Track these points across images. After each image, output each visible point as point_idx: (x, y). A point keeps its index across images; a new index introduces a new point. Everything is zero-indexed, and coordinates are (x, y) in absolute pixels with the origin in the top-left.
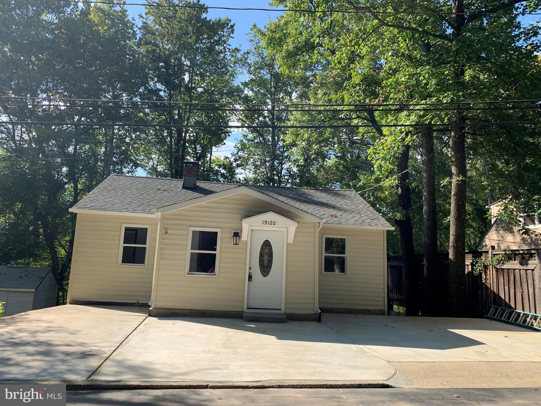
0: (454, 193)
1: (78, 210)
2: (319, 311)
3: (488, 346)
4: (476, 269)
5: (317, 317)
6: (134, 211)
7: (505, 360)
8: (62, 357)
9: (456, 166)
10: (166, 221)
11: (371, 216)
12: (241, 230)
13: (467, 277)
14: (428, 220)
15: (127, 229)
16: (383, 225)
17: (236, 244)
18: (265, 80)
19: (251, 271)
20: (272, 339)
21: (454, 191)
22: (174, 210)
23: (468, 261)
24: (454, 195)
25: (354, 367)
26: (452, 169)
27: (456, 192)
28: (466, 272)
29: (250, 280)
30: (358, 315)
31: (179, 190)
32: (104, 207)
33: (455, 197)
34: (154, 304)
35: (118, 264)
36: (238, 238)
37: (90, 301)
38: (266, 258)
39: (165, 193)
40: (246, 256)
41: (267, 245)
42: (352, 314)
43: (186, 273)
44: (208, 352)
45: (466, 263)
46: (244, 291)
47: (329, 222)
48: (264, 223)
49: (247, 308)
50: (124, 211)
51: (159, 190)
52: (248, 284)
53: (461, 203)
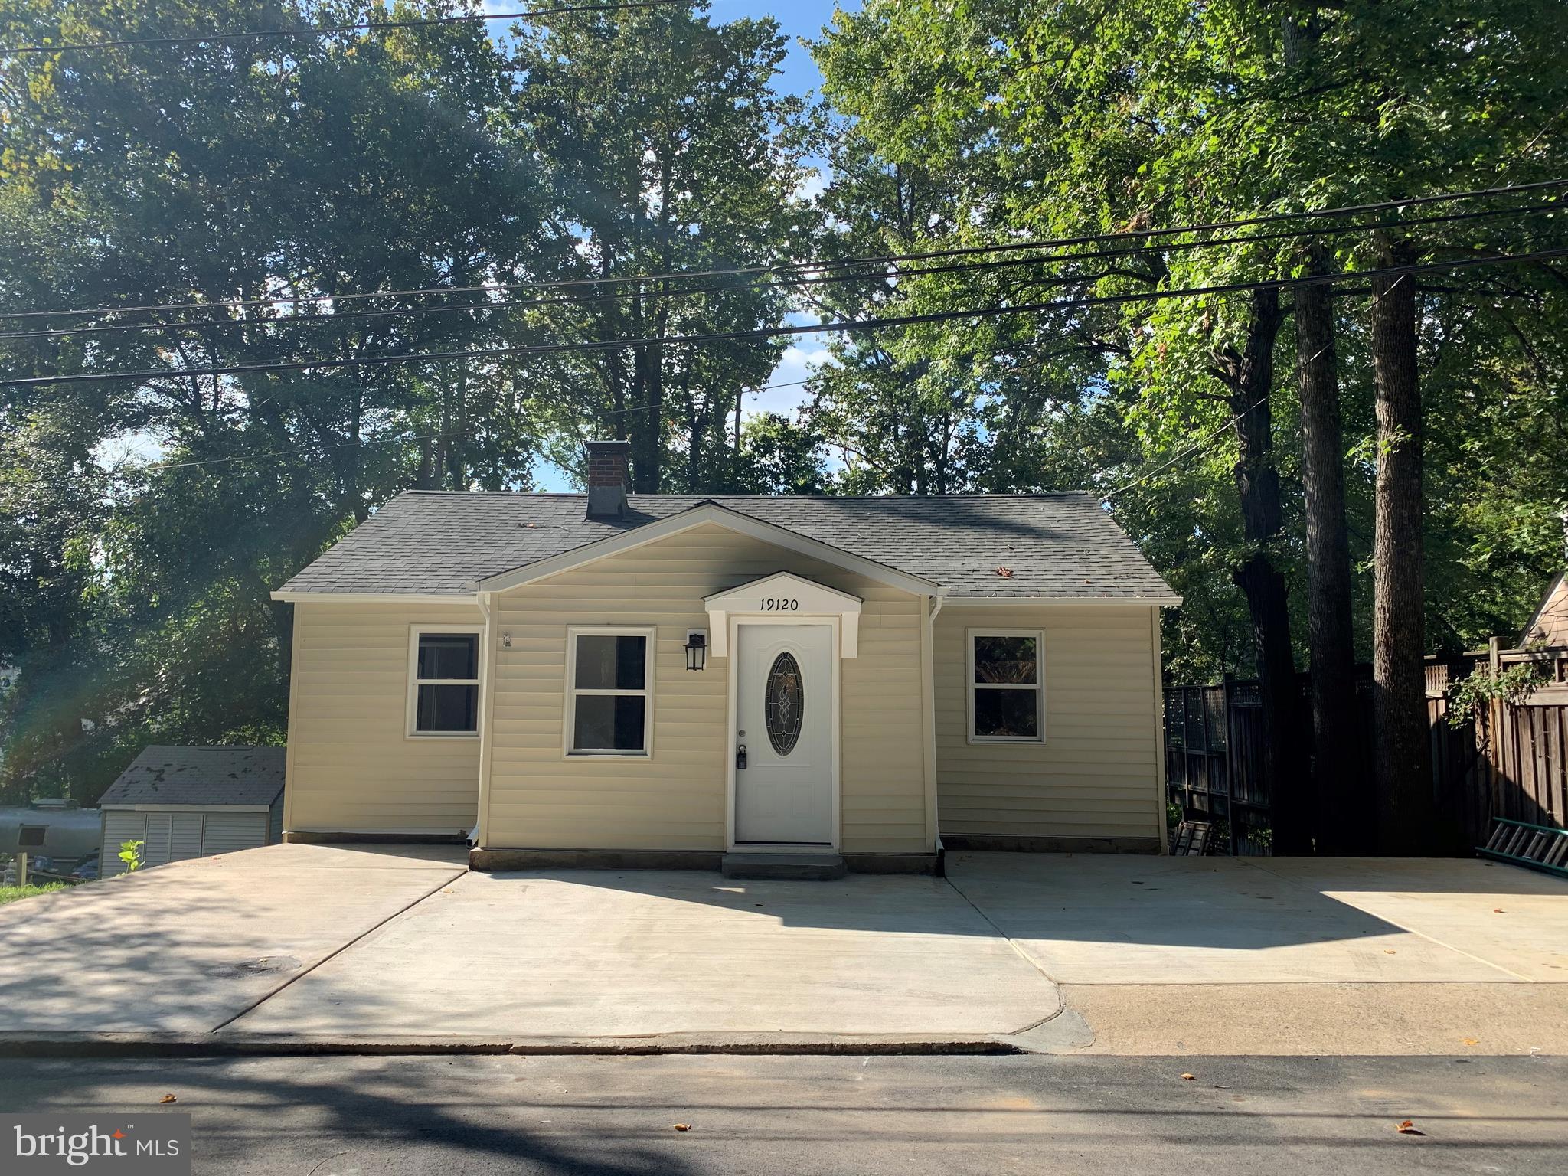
0: (1383, 483)
1: (294, 594)
2: (940, 846)
3: (1417, 937)
4: (1456, 710)
5: (932, 862)
6: (441, 589)
7: (1439, 977)
8: (185, 973)
9: (1387, 399)
10: (506, 614)
11: (1119, 566)
12: (708, 629)
13: (1434, 735)
14: (1321, 569)
15: (424, 639)
16: (1148, 593)
17: (694, 668)
18: (881, 180)
19: (743, 740)
20: (771, 923)
21: (1383, 476)
22: (526, 583)
23: (1436, 687)
24: (1384, 488)
25: (944, 1000)
26: (1377, 410)
27: (1388, 480)
28: (1432, 721)
29: (742, 764)
30: (1074, 856)
31: (577, 523)
32: (364, 583)
33: (1386, 494)
34: (481, 837)
35: (408, 732)
36: (699, 651)
37: (339, 834)
38: (784, 704)
39: (537, 535)
40: (727, 699)
41: (785, 665)
42: (1060, 852)
43: (565, 752)
44: (567, 962)
45: (1429, 694)
46: (724, 795)
47: (983, 593)
48: (766, 606)
49: (737, 842)
50: (414, 590)
51: (524, 526)
52: (737, 774)
53: (1405, 513)
